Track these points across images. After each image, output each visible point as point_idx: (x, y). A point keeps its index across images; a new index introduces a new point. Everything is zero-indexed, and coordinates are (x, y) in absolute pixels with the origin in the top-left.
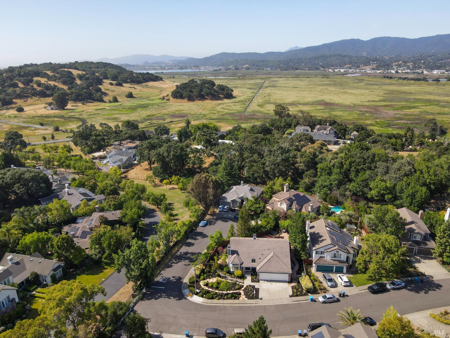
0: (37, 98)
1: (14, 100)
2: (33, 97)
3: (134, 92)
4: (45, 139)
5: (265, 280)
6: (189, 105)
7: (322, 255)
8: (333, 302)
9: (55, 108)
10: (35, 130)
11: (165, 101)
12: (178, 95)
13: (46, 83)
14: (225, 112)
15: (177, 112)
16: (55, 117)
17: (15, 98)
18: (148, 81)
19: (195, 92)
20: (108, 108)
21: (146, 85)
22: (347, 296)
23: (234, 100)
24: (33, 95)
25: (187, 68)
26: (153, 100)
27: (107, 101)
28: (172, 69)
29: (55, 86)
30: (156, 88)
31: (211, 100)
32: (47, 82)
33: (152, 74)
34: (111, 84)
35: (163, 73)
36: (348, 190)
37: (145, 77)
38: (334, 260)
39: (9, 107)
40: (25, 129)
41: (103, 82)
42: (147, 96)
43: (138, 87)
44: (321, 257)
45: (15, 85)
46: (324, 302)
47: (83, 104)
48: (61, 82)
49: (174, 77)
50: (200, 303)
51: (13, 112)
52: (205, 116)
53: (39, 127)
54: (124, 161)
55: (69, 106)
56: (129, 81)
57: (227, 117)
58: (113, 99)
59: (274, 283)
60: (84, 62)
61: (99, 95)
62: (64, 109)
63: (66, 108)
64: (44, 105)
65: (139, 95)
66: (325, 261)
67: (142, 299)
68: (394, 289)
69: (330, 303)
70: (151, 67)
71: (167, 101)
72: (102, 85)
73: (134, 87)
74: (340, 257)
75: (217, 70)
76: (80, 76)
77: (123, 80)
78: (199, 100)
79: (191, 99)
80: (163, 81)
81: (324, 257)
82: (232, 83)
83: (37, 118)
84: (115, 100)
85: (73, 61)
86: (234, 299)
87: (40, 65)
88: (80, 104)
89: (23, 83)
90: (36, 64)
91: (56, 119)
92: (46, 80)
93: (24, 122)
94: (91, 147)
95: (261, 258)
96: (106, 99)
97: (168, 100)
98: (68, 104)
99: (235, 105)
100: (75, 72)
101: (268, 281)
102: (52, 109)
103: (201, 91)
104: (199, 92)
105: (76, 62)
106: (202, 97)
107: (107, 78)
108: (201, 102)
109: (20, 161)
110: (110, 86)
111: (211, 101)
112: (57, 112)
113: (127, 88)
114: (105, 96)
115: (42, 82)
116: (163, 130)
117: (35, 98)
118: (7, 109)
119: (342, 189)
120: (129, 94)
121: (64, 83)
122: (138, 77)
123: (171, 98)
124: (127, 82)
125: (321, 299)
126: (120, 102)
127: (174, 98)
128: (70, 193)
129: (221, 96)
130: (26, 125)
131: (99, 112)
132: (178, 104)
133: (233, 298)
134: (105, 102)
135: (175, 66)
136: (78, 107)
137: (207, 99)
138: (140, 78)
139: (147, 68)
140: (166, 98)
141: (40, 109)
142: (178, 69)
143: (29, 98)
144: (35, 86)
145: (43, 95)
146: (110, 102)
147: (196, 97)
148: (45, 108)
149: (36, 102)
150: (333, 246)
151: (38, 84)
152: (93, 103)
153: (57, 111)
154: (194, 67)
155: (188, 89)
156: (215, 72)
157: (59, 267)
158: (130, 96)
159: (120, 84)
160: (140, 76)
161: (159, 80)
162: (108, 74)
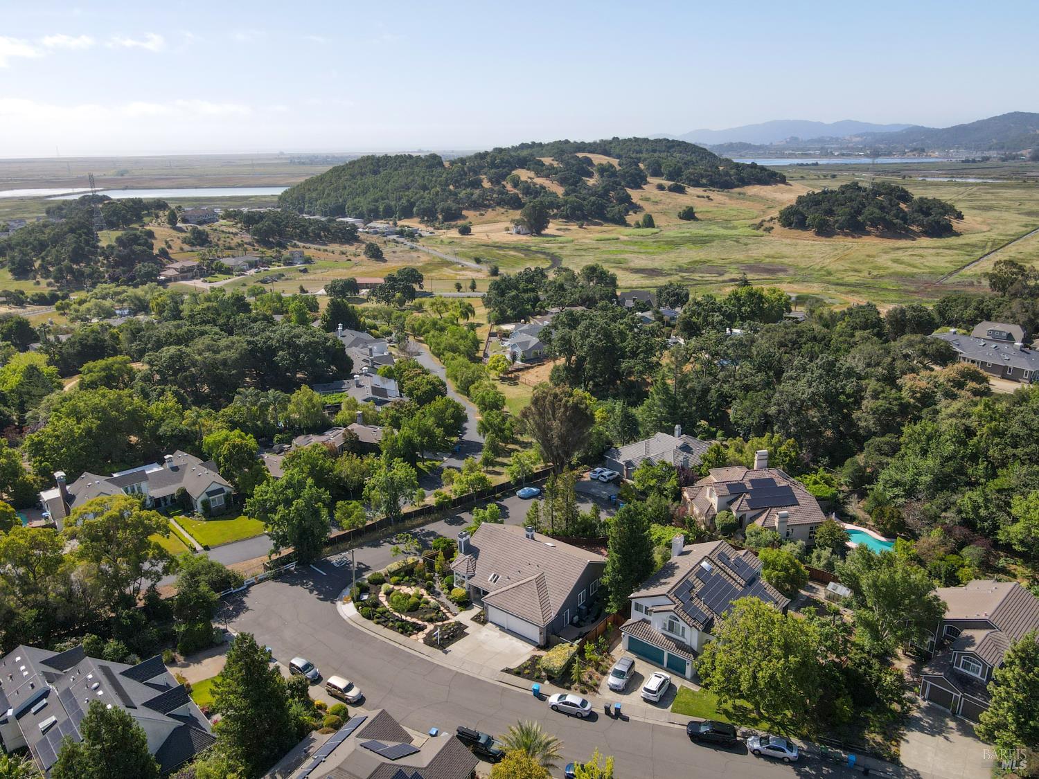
0: (503, 210)
1: (464, 212)
2: (498, 208)
3: (700, 207)
4: (459, 287)
5: (497, 625)
6: (812, 245)
7: (648, 618)
8: (575, 716)
9: (525, 232)
10: (460, 270)
11: (760, 232)
12: (794, 219)
13: (529, 180)
14: (892, 271)
15: (768, 260)
16: (515, 248)
17: (467, 209)
18: (748, 184)
19: (841, 214)
20: (626, 238)
21: (740, 194)
22: (626, 719)
23: (952, 241)
24: (498, 204)
25: (889, 154)
26: (734, 228)
27: (633, 224)
28: (849, 155)
29: (543, 187)
30: (762, 200)
31: (882, 236)
32: (531, 178)
33: (763, 168)
34: (661, 187)
35: (816, 164)
36: (954, 509)
37: (744, 174)
38: (668, 638)
39: (453, 223)
40: (447, 267)
41: (647, 183)
42: (725, 218)
43: (718, 196)
44: (644, 620)
45: (477, 184)
46: (555, 708)
47: (581, 227)
48: (558, 180)
49: (834, 176)
50: (345, 618)
51: (454, 233)
52: (829, 274)
53: (473, 264)
54: (530, 346)
55: (552, 228)
56: (704, 181)
57: (886, 283)
58: (644, 221)
59: (509, 637)
60: (630, 140)
61: (617, 210)
62: (539, 234)
63: (543, 232)
64: (507, 224)
65: (709, 214)
66: (649, 633)
67: (275, 578)
68: (758, 754)
69: (569, 715)
70: (798, 149)
71: (764, 233)
72: (641, 188)
73: (708, 197)
74: (683, 635)
75: (974, 161)
76: (602, 168)
77: (691, 180)
78: (846, 235)
79: (824, 230)
80: (787, 184)
81: (648, 622)
82: (989, 197)
83: (484, 248)
84: (649, 223)
85: (609, 137)
86: (402, 633)
87: (548, 145)
88: (574, 227)
89: (490, 180)
90: (541, 143)
91: (512, 253)
92: (532, 174)
93: (456, 254)
94: (502, 312)
95: (513, 578)
96: (632, 218)
97: (769, 230)
98: (550, 225)
99: (938, 254)
100: (598, 159)
101: (502, 628)
102: (518, 233)
103: (859, 212)
104: (850, 214)
105: (614, 138)
106: (856, 228)
107: (656, 173)
108: (850, 239)
109: (357, 319)
110: (656, 192)
111: (877, 240)
112: (524, 239)
113: (692, 197)
114: (635, 213)
115: (523, 178)
116: (673, 296)
117: (500, 210)
118: (448, 228)
119: (939, 500)
120: (685, 212)
121: (562, 182)
122: (727, 174)
123: (777, 226)
124: (697, 184)
125: (554, 699)
126: (658, 227)
127: (784, 226)
128: (361, 383)
129: (915, 228)
130: (453, 259)
131: (601, 245)
132: (788, 241)
133: (400, 630)
134: (628, 225)
135: (861, 150)
136: (567, 232)
137: (868, 234)
138: (730, 176)
139: (787, 152)
140: (766, 225)
141: (498, 231)
142: (866, 156)
143: (490, 210)
144: (509, 187)
145: (515, 203)
146: (638, 226)
147: (842, 229)
148: (507, 229)
149: (498, 218)
150: (669, 602)
151: (514, 183)
152: (602, 225)
153: (525, 237)
154: (912, 151)
155: (825, 206)
156: (965, 165)
157: (221, 491)
158: (689, 215)
159: (679, 190)
160: (732, 172)
161: (776, 182)
162: (663, 166)
